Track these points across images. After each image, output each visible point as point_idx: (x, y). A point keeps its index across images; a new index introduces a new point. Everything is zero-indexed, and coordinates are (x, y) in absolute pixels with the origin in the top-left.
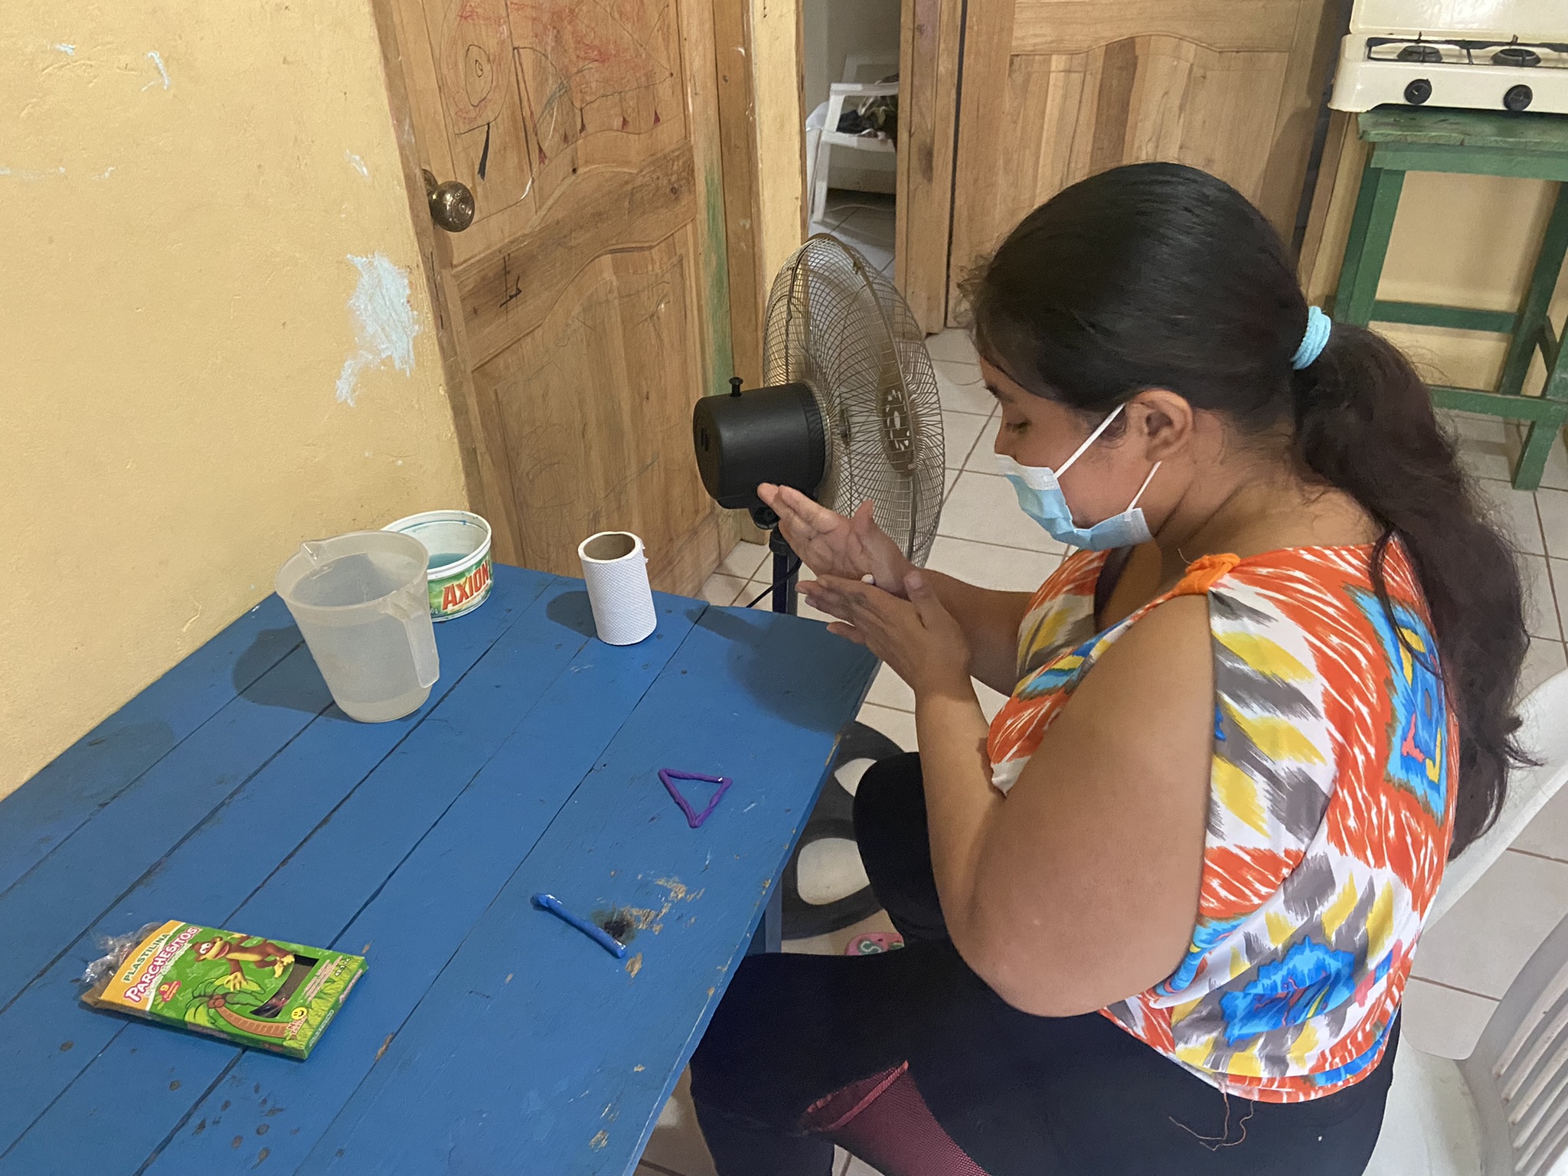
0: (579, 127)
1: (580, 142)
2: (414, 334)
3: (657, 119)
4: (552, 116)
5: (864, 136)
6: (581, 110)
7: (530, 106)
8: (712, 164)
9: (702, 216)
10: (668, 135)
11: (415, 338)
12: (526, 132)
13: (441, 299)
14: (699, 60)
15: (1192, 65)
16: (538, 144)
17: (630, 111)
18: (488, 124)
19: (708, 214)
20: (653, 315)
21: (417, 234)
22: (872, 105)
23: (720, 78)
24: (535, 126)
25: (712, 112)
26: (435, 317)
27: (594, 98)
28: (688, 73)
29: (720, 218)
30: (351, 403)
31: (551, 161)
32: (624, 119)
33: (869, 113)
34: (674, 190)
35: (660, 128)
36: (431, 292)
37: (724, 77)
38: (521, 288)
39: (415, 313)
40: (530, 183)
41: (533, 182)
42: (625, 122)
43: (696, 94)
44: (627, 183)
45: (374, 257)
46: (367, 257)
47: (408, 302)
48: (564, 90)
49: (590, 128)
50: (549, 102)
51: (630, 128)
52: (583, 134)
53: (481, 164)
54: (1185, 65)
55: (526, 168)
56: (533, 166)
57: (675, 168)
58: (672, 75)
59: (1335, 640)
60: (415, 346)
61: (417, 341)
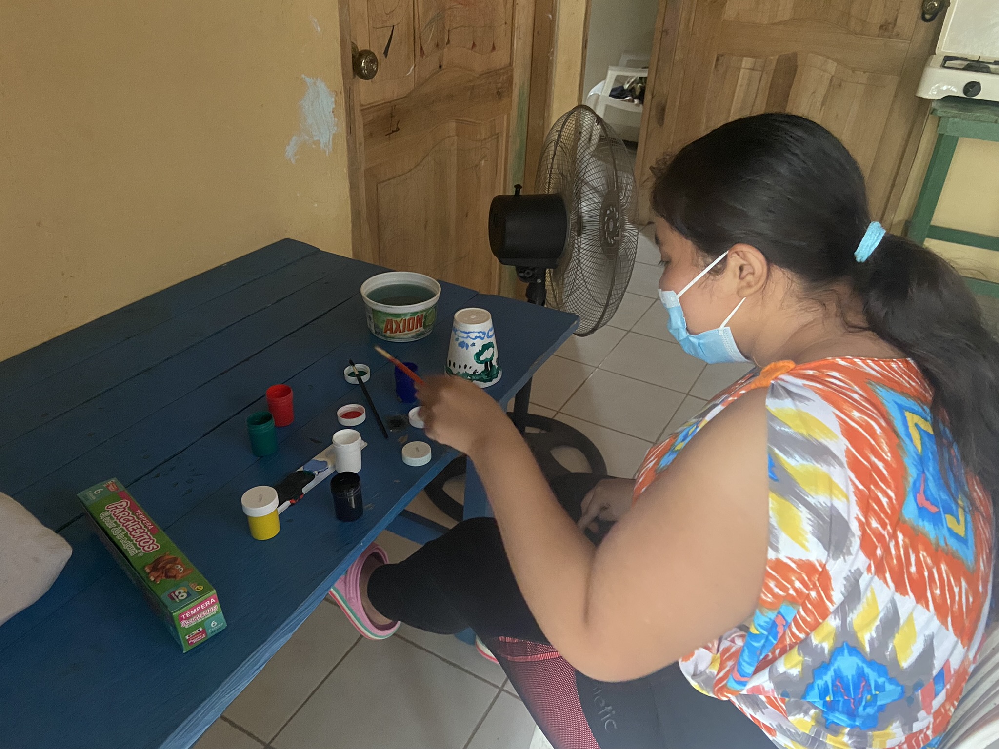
0: (446, 41)
1: (446, 50)
2: (334, 132)
3: (494, 48)
4: (431, 30)
5: (625, 101)
6: (449, 31)
7: (419, 23)
8: (524, 84)
9: (514, 113)
10: (500, 59)
11: (334, 134)
12: (415, 37)
13: (352, 117)
14: (524, 19)
15: (832, 76)
16: (421, 45)
17: (478, 39)
18: (393, 26)
19: (518, 113)
20: (476, 166)
21: (343, 74)
22: (633, 83)
23: (535, 32)
24: (420, 34)
25: (528, 52)
26: (347, 125)
27: (458, 26)
28: (516, 25)
29: (525, 117)
30: (293, 162)
31: (427, 56)
32: (474, 43)
33: (630, 88)
34: (499, 93)
35: (494, 53)
36: (346, 110)
37: (538, 32)
38: (399, 127)
39: (336, 119)
40: (413, 67)
41: (415, 67)
42: (474, 45)
43: (519, 38)
44: (470, 81)
45: (317, 80)
46: (313, 79)
47: (333, 112)
48: (440, 17)
49: (452, 42)
50: (430, 22)
51: (477, 49)
52: (448, 45)
53: (386, 49)
54: (827, 76)
55: (412, 57)
56: (416, 58)
57: (501, 80)
58: (506, 23)
59: (856, 414)
60: (333, 139)
61: (335, 137)
